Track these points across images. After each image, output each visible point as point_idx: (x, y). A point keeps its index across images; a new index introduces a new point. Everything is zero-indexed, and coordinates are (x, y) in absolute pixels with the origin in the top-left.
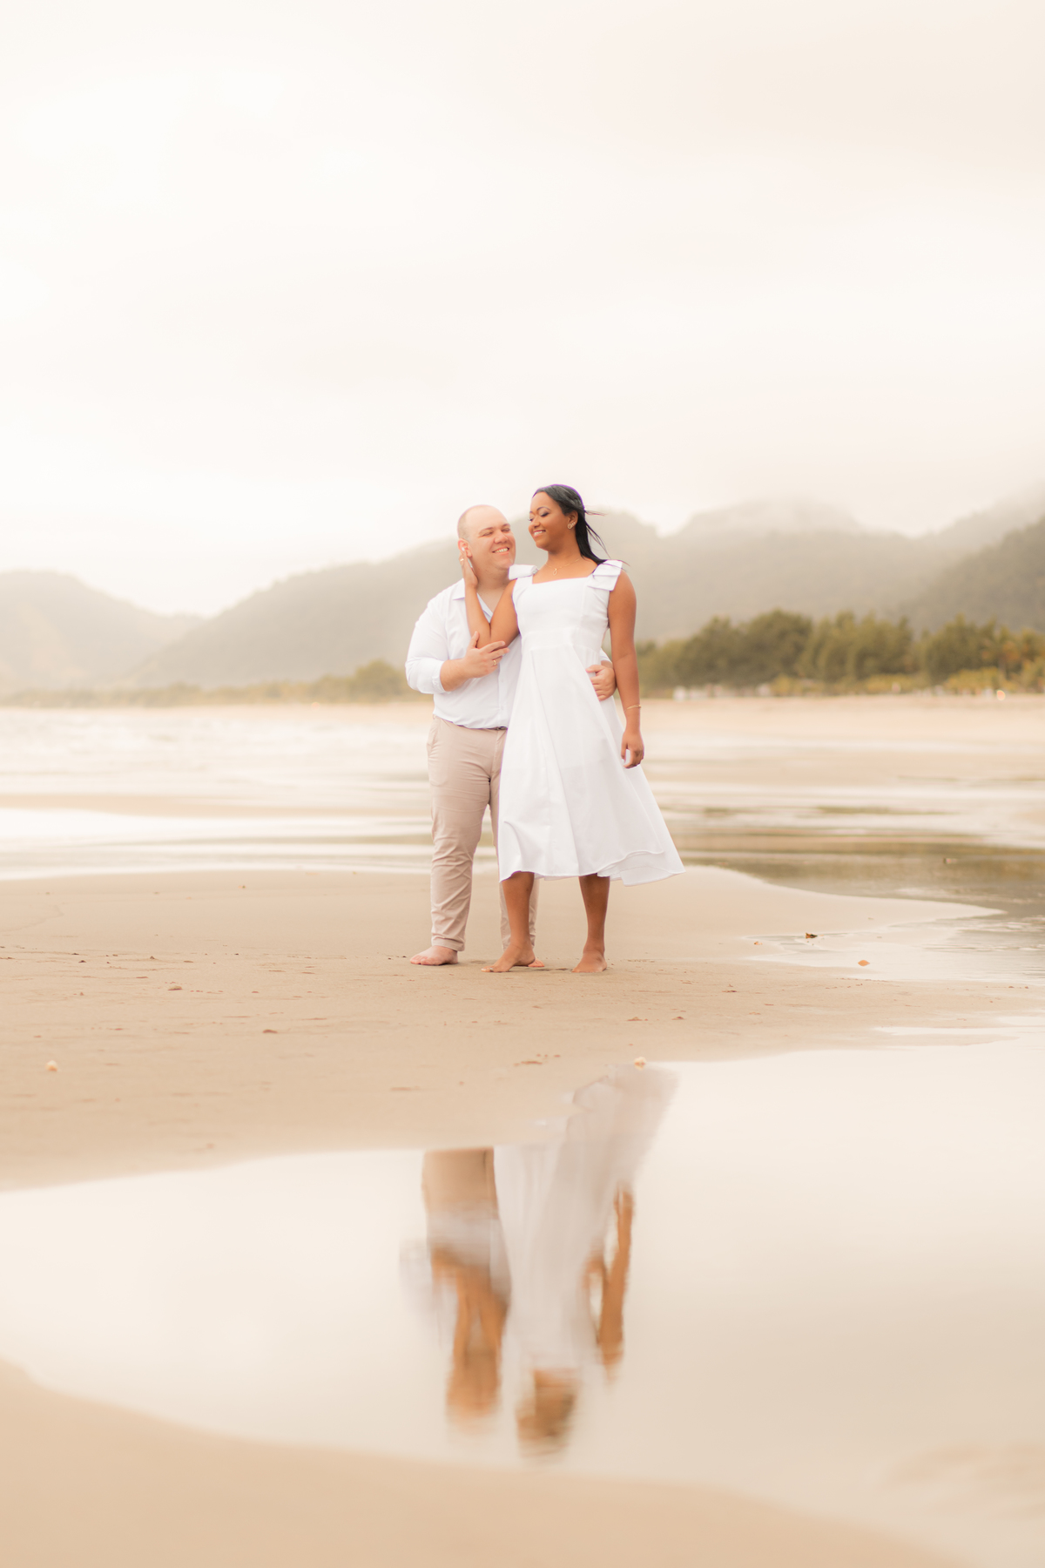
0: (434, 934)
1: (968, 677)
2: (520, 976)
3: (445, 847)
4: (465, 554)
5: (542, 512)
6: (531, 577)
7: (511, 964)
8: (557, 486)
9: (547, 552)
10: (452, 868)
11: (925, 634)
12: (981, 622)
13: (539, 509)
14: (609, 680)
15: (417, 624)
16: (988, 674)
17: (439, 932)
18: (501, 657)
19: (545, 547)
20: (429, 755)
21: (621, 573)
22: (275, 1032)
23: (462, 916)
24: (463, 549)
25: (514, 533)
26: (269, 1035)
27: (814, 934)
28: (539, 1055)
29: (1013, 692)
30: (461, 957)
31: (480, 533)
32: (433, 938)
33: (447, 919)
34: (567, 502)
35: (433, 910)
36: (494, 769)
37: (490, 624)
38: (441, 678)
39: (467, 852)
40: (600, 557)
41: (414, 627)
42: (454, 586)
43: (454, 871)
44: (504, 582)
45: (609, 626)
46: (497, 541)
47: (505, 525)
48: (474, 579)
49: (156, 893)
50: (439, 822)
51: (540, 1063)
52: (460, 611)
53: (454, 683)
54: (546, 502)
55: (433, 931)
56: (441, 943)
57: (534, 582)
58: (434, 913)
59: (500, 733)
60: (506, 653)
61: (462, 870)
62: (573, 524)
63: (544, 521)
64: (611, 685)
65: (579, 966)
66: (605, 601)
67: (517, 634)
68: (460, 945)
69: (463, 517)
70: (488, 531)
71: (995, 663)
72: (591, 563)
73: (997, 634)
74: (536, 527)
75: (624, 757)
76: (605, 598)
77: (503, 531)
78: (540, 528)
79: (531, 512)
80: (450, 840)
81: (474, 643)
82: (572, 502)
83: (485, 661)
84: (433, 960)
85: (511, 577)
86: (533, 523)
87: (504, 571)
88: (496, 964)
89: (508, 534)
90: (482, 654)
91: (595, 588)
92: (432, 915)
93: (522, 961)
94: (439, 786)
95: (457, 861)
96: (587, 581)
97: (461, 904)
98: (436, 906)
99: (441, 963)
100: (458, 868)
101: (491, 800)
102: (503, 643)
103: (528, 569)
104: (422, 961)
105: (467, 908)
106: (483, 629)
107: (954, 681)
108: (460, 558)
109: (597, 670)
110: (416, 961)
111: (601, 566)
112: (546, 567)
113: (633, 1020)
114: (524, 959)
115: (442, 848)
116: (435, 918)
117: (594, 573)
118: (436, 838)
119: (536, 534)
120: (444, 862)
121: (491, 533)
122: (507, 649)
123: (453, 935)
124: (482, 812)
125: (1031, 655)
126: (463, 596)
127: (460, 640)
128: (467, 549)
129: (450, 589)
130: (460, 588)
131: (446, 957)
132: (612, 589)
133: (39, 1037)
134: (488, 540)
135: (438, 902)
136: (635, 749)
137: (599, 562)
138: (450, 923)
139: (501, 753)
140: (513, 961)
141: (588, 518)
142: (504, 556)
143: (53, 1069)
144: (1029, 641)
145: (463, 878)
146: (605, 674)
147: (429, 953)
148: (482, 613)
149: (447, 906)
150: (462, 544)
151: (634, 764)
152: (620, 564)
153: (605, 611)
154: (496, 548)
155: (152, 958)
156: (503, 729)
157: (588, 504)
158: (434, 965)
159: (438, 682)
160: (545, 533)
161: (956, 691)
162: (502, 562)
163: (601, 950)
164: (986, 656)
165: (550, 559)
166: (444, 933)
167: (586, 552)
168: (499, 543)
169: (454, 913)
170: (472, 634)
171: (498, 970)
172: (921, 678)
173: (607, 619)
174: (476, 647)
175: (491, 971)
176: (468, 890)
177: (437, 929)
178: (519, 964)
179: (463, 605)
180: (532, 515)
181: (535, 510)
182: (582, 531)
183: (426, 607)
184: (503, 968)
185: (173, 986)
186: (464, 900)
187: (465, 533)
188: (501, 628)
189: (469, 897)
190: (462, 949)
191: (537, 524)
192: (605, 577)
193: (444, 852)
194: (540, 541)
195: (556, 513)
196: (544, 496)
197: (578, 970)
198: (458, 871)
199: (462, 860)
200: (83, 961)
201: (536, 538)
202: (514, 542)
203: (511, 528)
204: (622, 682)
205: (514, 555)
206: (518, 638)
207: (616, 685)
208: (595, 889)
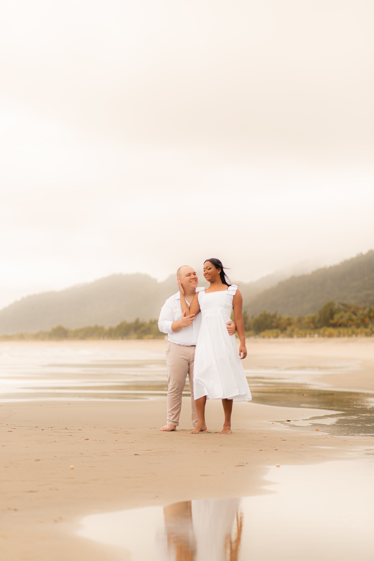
0: (168, 420)
1: (268, 332)
2: (203, 435)
3: (173, 388)
4: (180, 283)
5: (208, 268)
6: (204, 291)
7: (199, 431)
8: (213, 259)
9: (210, 282)
10: (175, 396)
11: (253, 317)
12: (272, 313)
13: (207, 267)
14: (234, 328)
15: (162, 308)
16: (275, 331)
17: (170, 419)
18: (193, 320)
19: (209, 280)
20: (167, 355)
21: (237, 289)
22: (138, 455)
23: (178, 413)
24: (179, 281)
25: (197, 275)
26: (136, 456)
27: (290, 420)
28: (240, 463)
29: (283, 337)
30: (177, 428)
31: (186, 275)
32: (167, 421)
33: (173, 414)
34: (217, 264)
35: (167, 411)
36: (191, 360)
37: (189, 308)
38: (172, 327)
39: (180, 390)
40: (229, 284)
41: (161, 309)
42: (175, 294)
43: (176, 397)
44: (194, 293)
45: (233, 308)
46: (192, 278)
47: (195, 273)
48: (183, 292)
49: (40, 406)
50: (171, 379)
51: (243, 466)
52: (178, 303)
53: (176, 329)
54: (209, 264)
55: (168, 418)
56: (171, 423)
57: (205, 293)
58: (168, 412)
59: (193, 347)
60: (195, 318)
61: (178, 397)
62: (219, 272)
63: (209, 271)
64: (235, 330)
65: (222, 431)
66: (232, 299)
67: (200, 311)
68: (177, 424)
69: (179, 269)
70: (189, 274)
71: (277, 327)
72: (226, 286)
73: (278, 317)
74: (206, 274)
75: (240, 355)
76: (232, 298)
77: (194, 274)
78: (208, 274)
79: (204, 268)
80: (174, 386)
81: (184, 315)
82: (219, 264)
83: (188, 321)
84: (168, 429)
85: (197, 291)
86: (205, 272)
87: (194, 289)
88: (193, 431)
89: (195, 276)
90: (187, 319)
91: (228, 294)
92: (167, 413)
93: (202, 429)
94: (171, 366)
95: (177, 393)
96: (225, 292)
97: (177, 410)
98: (169, 410)
99: (171, 430)
100: (177, 396)
101: (189, 371)
102: (194, 315)
103: (203, 288)
104: (165, 429)
105: (180, 410)
106: (187, 310)
107: (263, 334)
108: (178, 284)
109: (230, 323)
110: (162, 430)
111: (230, 287)
112: (210, 288)
113: (260, 450)
114: (203, 429)
115: (171, 389)
116: (168, 414)
117: (228, 289)
118: (169, 385)
119: (206, 276)
120: (172, 394)
121: (190, 275)
122: (196, 317)
123: (175, 420)
124: (186, 376)
125: (290, 324)
126: (180, 298)
127: (178, 314)
128: (180, 281)
129: (174, 296)
130: (178, 295)
131: (173, 428)
132: (234, 294)
133: (56, 457)
134: (188, 278)
135: (170, 408)
136: (244, 352)
137: (229, 286)
138: (174, 416)
139: (194, 355)
140: (200, 429)
141: (224, 270)
142: (194, 283)
143: (72, 468)
144: (289, 319)
145: (179, 400)
146: (233, 325)
147: (167, 427)
148: (187, 305)
149: (173, 410)
150: (179, 279)
151: (244, 358)
152: (237, 286)
153: (232, 303)
154: (191, 280)
155: (66, 428)
156: (195, 346)
157: (224, 265)
158: (169, 431)
159: (171, 329)
160: (210, 276)
161: (264, 337)
162: (193, 286)
163: (230, 425)
164: (274, 324)
165: (211, 285)
166: (172, 419)
167: (224, 282)
168: (193, 279)
169: (175, 412)
170: (183, 312)
171: (195, 433)
172: (251, 332)
173: (232, 306)
174: (185, 316)
175: (192, 433)
176: (180, 404)
177: (169, 418)
178: (202, 431)
179: (179, 301)
180: (205, 269)
181: (206, 268)
182: (222, 275)
183: (165, 302)
184: (196, 432)
185: (86, 438)
186: (179, 407)
187: (180, 275)
188: (194, 309)
189: (181, 406)
190: (178, 425)
191: (207, 273)
192: (232, 291)
193: (172, 390)
194: (208, 278)
195: (213, 268)
196: (209, 263)
197: (222, 433)
198: (177, 397)
199: (178, 393)
200: (43, 430)
201: (206, 278)
202: (197, 279)
203: (196, 274)
204: (238, 328)
205: (197, 283)
206: (200, 314)
207: (236, 329)
208: (228, 404)
